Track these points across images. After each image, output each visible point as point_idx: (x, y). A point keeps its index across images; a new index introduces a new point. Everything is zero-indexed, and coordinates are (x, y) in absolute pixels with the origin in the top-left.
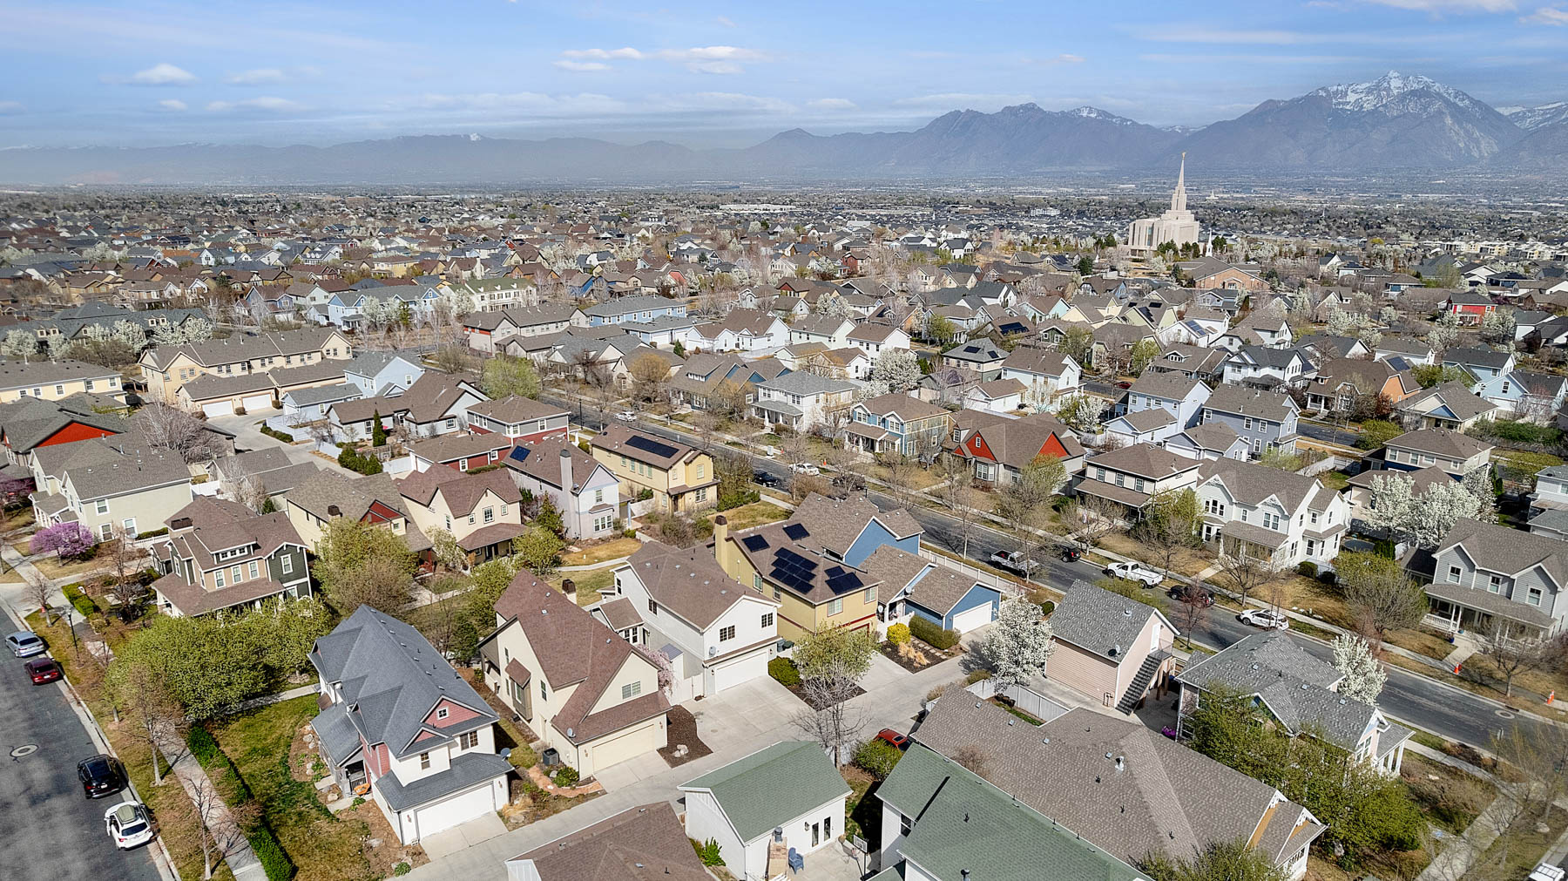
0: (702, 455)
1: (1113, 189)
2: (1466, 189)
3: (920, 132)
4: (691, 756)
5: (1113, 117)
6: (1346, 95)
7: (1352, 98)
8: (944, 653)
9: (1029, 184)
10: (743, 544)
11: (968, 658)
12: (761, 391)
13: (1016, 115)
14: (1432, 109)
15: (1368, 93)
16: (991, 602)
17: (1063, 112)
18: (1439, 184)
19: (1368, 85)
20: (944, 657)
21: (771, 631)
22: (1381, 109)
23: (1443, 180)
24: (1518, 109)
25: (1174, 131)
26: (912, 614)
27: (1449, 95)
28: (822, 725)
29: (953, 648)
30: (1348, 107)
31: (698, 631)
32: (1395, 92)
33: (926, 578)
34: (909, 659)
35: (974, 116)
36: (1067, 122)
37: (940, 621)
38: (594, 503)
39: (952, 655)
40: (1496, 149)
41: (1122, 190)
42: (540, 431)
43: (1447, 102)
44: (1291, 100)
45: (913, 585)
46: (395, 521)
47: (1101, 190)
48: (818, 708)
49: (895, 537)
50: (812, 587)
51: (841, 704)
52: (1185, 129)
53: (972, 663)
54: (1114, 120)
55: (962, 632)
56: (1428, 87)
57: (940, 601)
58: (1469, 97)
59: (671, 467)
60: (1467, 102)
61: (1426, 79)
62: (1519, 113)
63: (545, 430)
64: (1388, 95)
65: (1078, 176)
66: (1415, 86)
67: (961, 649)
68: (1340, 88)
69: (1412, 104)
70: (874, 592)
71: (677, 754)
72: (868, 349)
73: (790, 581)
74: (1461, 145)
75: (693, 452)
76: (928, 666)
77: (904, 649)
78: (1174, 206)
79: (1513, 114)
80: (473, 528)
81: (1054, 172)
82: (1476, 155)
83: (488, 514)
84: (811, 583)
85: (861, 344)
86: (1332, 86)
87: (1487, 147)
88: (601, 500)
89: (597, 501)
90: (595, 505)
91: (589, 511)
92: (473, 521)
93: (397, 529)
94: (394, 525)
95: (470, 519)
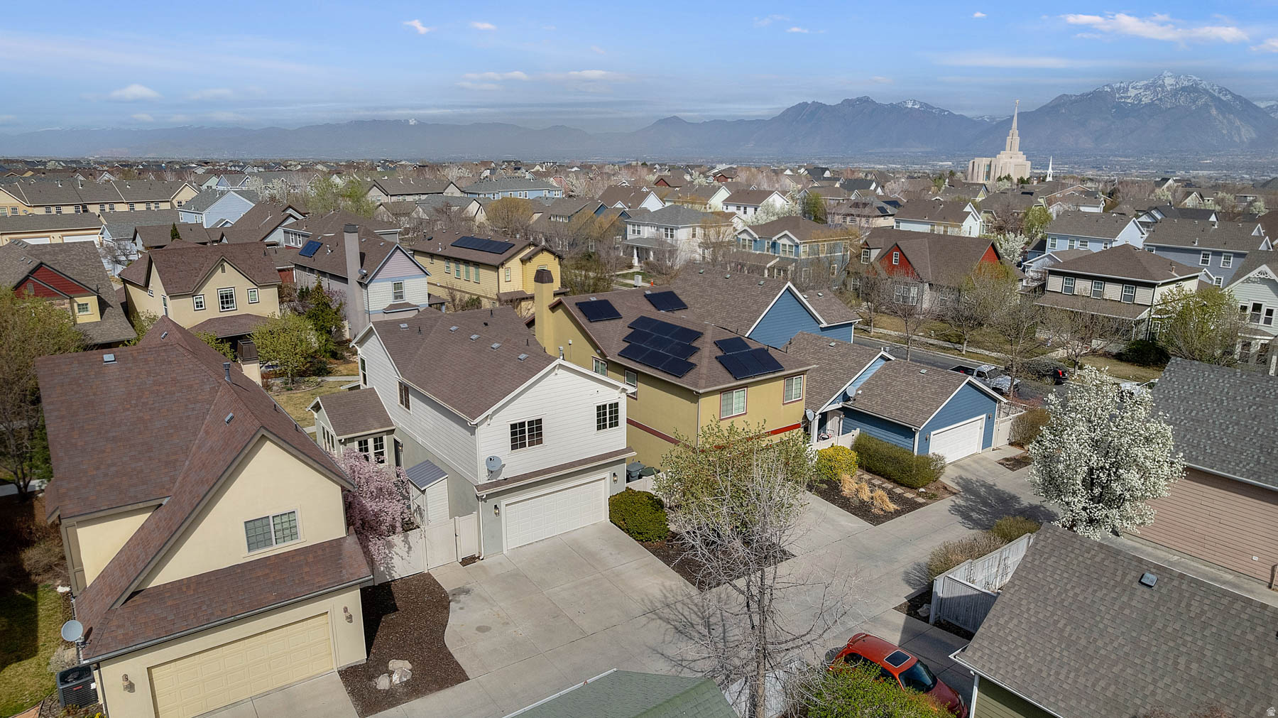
0: (545, 253)
1: (933, 165)
2: (1229, 167)
3: (774, 120)
4: (415, 688)
5: (933, 108)
6: (1127, 90)
7: (1132, 93)
8: (919, 495)
9: (863, 162)
10: (577, 310)
11: (962, 503)
12: (630, 228)
13: (853, 106)
14: (1200, 103)
15: (1145, 91)
16: (984, 416)
17: (891, 104)
18: (1207, 163)
19: (1146, 82)
20: (921, 500)
21: (616, 438)
22: (1157, 102)
23: (1210, 160)
24: (1273, 103)
25: (983, 120)
26: (857, 432)
27: (1214, 91)
28: (712, 620)
29: (932, 486)
30: (1129, 101)
31: (462, 423)
32: (1169, 88)
33: (876, 376)
34: (862, 502)
35: (818, 107)
36: (896, 112)
37: (909, 441)
38: (390, 300)
39: (933, 497)
40: (1254, 136)
41: (942, 166)
43: (1212, 96)
44: (1081, 95)
45: (859, 384)
46: (80, 300)
47: (924, 166)
48: (701, 586)
49: (819, 322)
50: (692, 366)
51: (769, 570)
52: (993, 119)
53: (973, 510)
54: (934, 111)
55: (948, 461)
56: (1197, 84)
57: (907, 408)
58: (1230, 93)
59: (502, 264)
60: (1229, 97)
61: (1194, 78)
62: (1274, 106)
64: (1163, 90)
65: (904, 156)
66: (1186, 83)
67: (945, 488)
68: (1122, 85)
69: (1183, 99)
70: (799, 386)
71: (383, 683)
72: (745, 213)
73: (653, 361)
74: (1225, 132)
75: (532, 248)
76: (898, 513)
77: (851, 484)
78: (1008, 147)
79: (1268, 107)
80: (201, 317)
81: (884, 153)
82: (1236, 139)
83: (226, 299)
84: (692, 360)
85: (738, 208)
86: (1117, 83)
87: (1247, 133)
88: (400, 298)
89: (396, 298)
90: (393, 303)
91: (384, 309)
92: (201, 306)
93: (85, 313)
94: (79, 305)
95: (197, 303)
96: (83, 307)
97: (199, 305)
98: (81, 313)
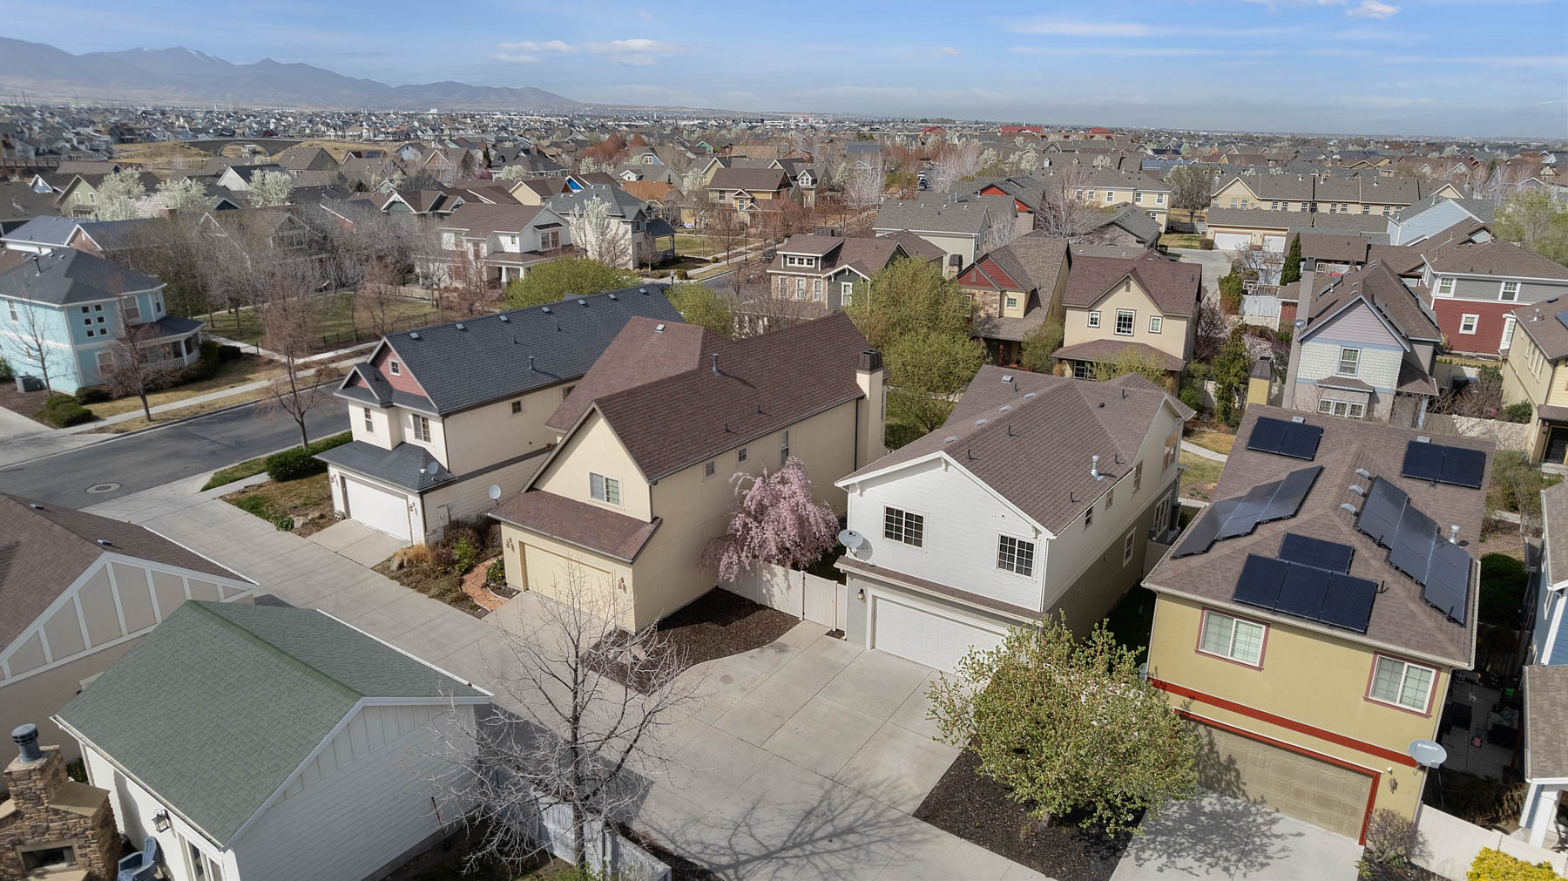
38: (1332, 371)
42: (1500, 300)
46: (1011, 295)
63: (1515, 301)
80: (1094, 335)
83: (1125, 322)
88: (1352, 370)
89: (1343, 369)
90: (1334, 375)
91: (1319, 381)
92: (1096, 323)
93: (1013, 308)
94: (1009, 299)
95: (1092, 319)
96: (1012, 302)
97: (1094, 321)
98: (1009, 308)
